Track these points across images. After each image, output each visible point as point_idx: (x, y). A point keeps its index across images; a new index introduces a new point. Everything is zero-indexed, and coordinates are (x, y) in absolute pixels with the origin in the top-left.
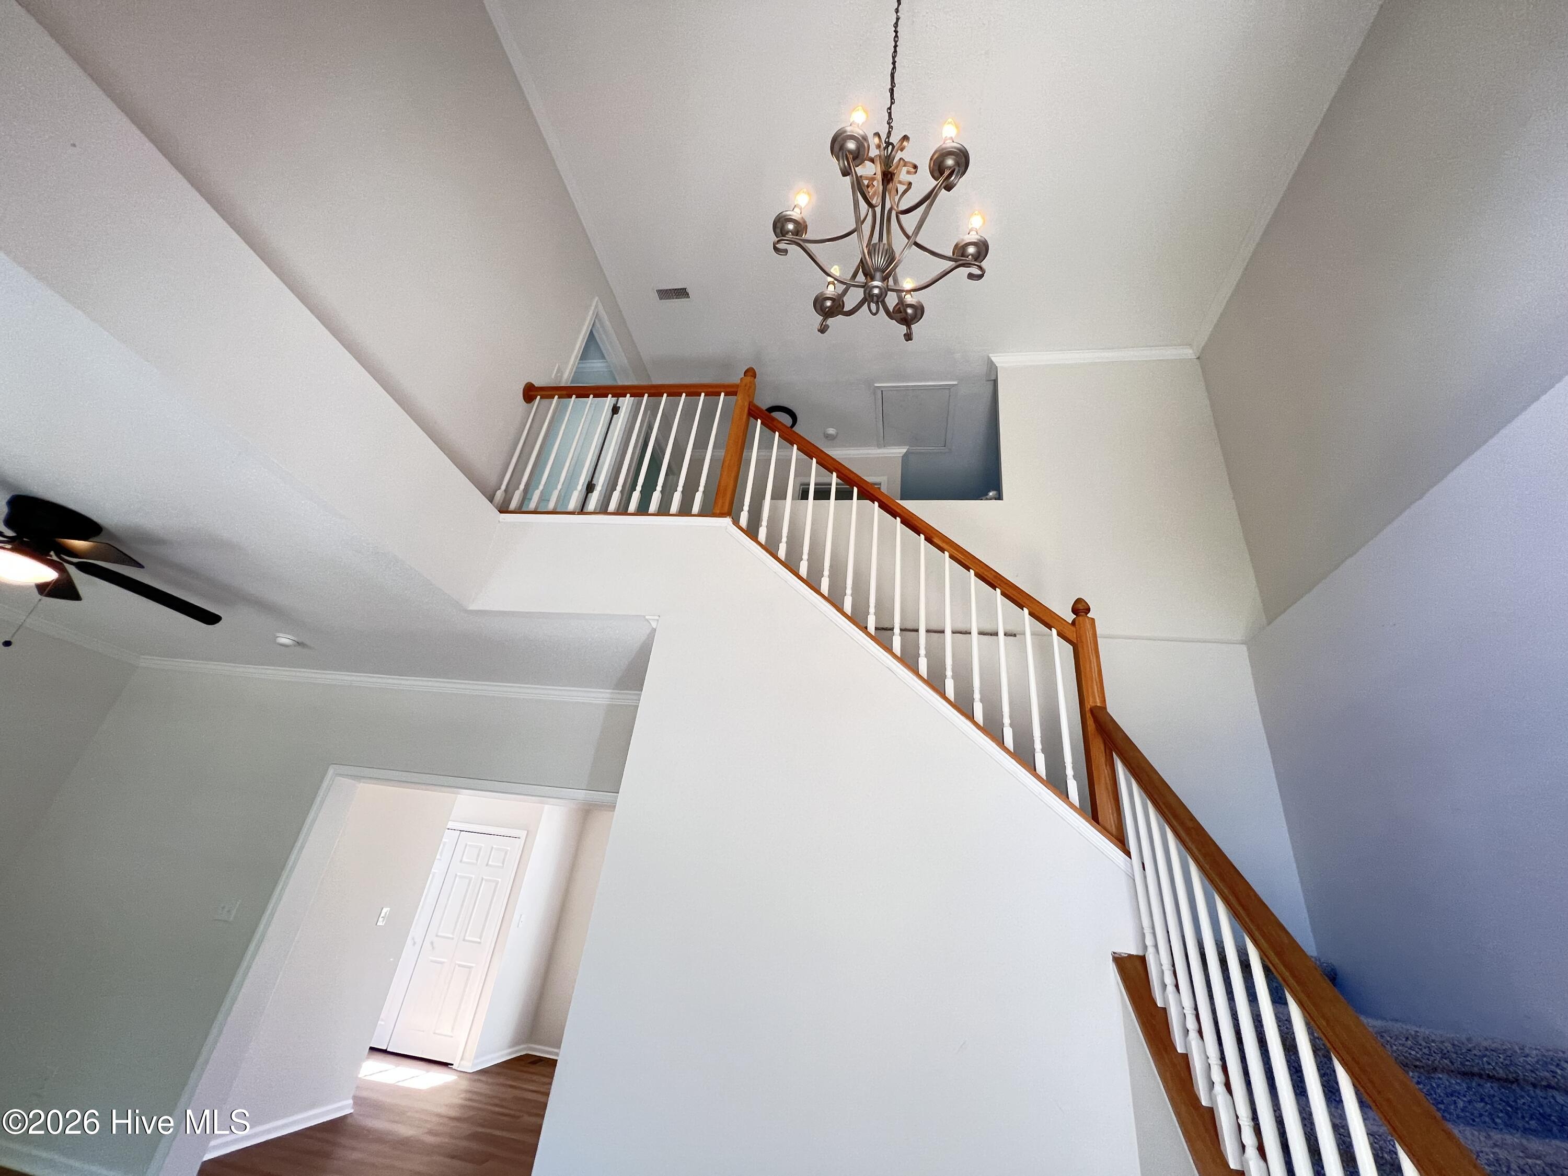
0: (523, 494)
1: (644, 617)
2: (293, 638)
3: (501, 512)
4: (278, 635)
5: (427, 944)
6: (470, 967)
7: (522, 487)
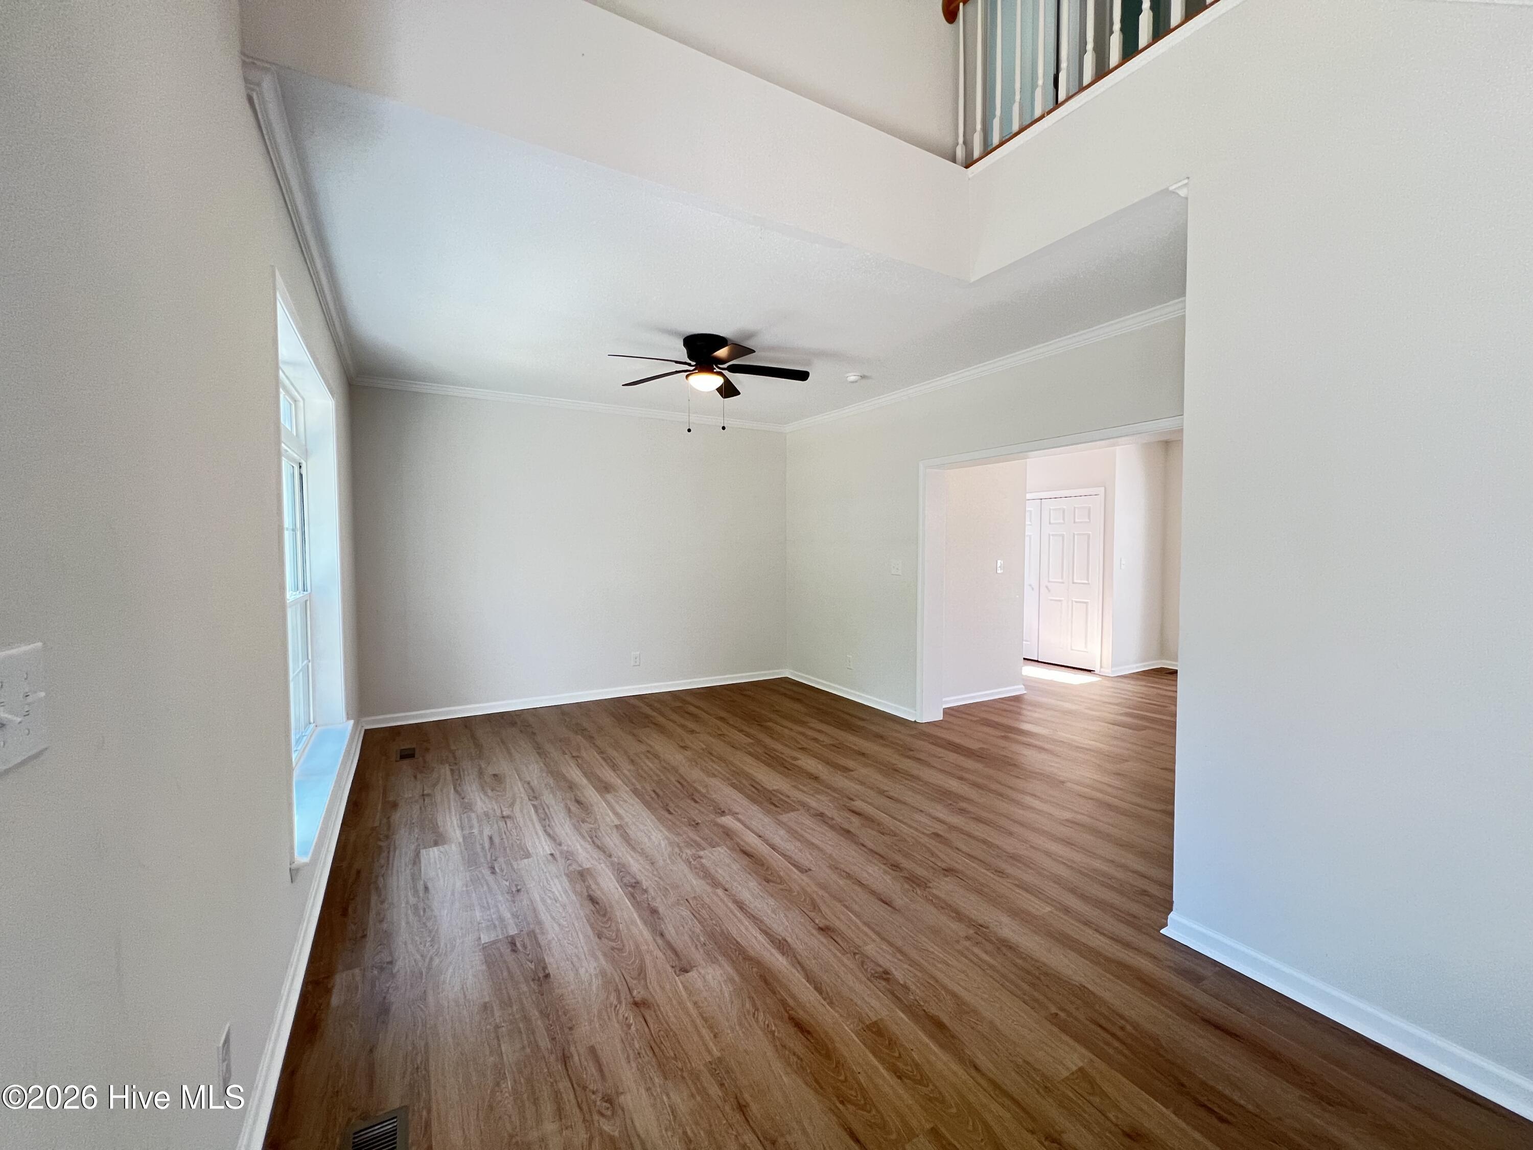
0: (982, 134)
1: (1167, 189)
2: (855, 374)
3: (967, 167)
4: (847, 375)
5: (1043, 590)
6: (1086, 603)
7: (979, 127)
